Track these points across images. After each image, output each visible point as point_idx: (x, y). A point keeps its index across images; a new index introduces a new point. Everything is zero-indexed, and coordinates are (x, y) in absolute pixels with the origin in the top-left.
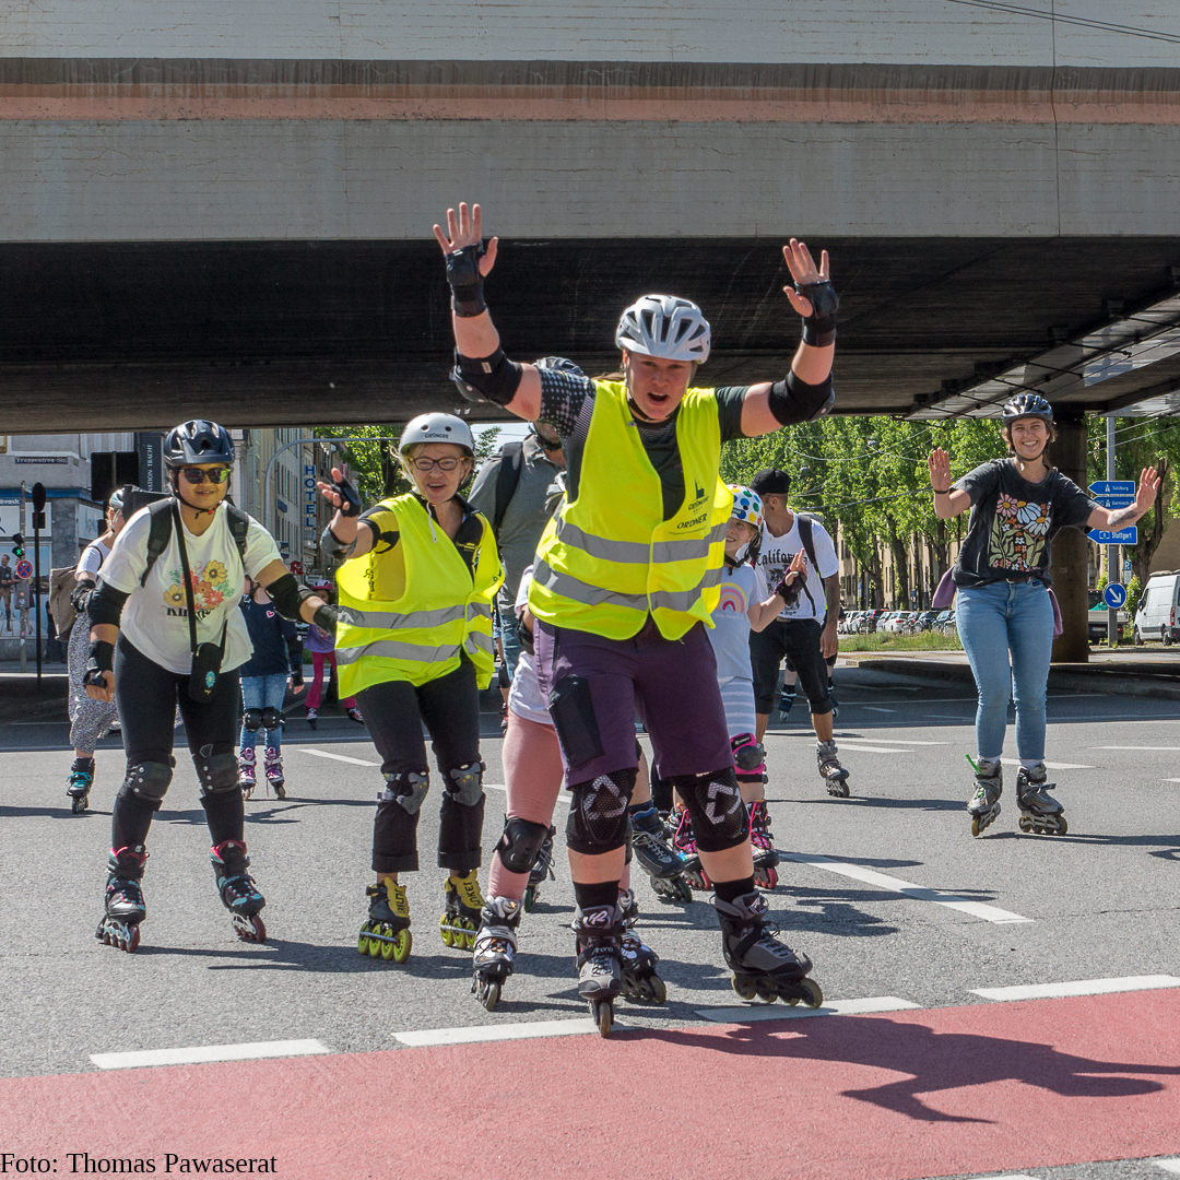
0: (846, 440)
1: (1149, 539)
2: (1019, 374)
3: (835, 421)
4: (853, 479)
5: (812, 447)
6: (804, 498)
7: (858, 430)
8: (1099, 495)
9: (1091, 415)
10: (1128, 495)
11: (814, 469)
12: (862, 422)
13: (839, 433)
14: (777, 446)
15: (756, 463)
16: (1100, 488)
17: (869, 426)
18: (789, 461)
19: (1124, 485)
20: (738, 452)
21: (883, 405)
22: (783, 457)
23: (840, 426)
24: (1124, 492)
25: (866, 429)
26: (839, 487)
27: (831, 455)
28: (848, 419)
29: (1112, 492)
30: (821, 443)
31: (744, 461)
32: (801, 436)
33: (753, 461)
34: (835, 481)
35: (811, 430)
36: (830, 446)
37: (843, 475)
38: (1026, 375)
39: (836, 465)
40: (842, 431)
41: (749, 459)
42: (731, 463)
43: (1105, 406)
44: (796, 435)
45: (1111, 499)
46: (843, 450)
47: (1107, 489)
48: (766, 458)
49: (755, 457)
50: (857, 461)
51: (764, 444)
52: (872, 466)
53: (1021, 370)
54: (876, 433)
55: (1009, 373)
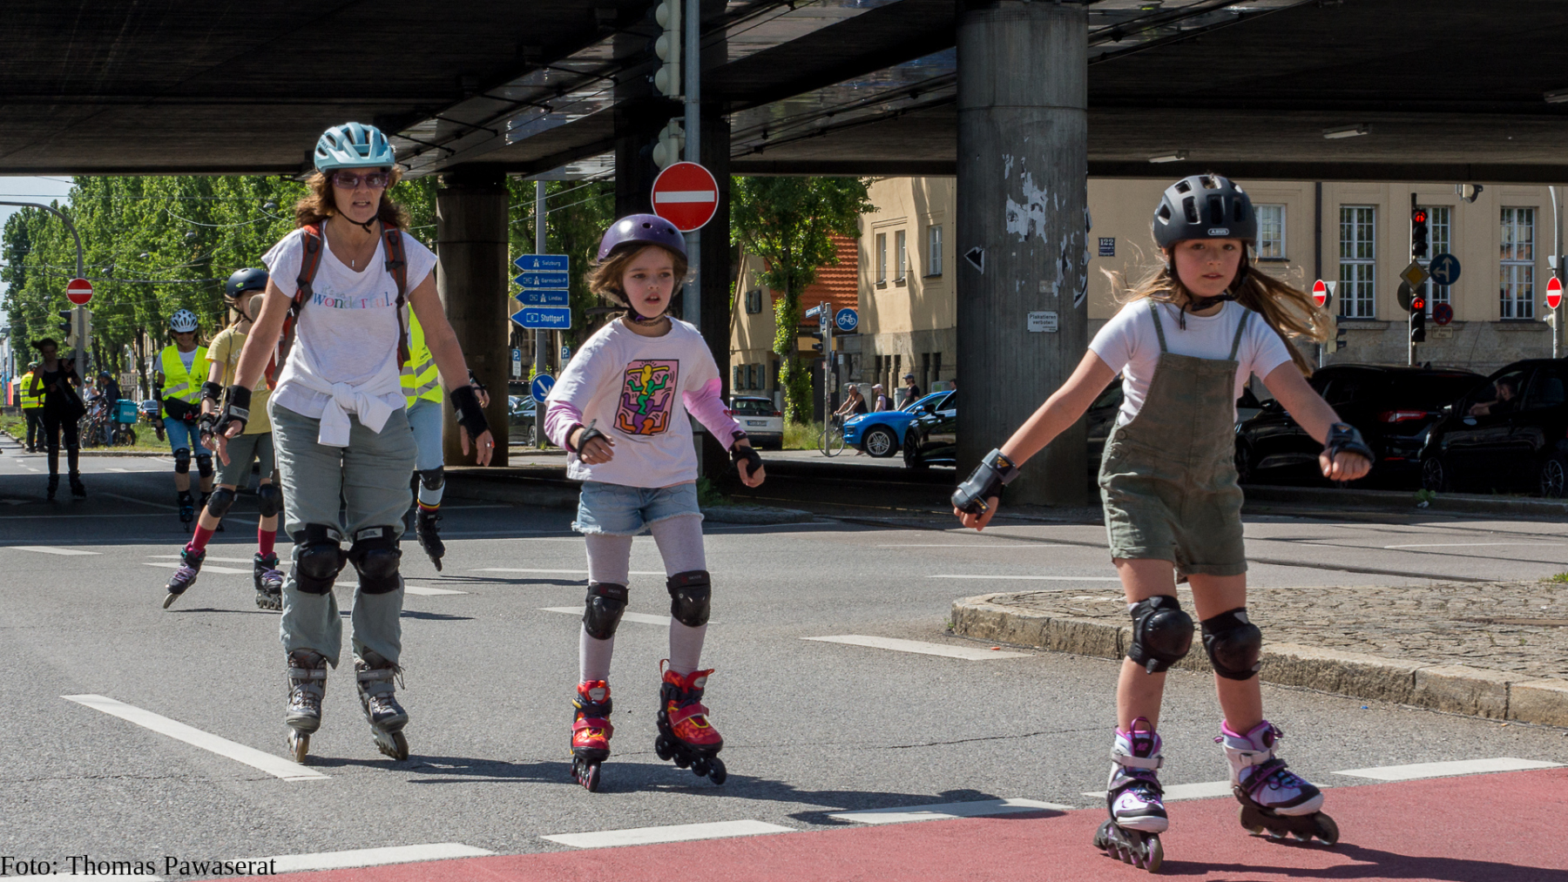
0: (240, 202)
1: (590, 322)
2: (428, 128)
3: (228, 179)
4: (247, 246)
5: (199, 208)
6: (191, 268)
7: (254, 190)
8: (527, 271)
9: (517, 177)
10: (560, 272)
11: (203, 235)
12: (259, 181)
13: (232, 195)
14: (159, 207)
15: (135, 227)
16: (527, 262)
17: (267, 186)
18: (173, 226)
19: (555, 259)
20: (113, 214)
21: (270, 163)
22: (167, 220)
23: (235, 185)
24: (556, 268)
25: (264, 189)
26: (232, 256)
27: (223, 220)
28: (243, 178)
29: (542, 267)
30: (211, 205)
31: (119, 225)
32: (187, 197)
33: (132, 225)
34: (227, 249)
35: (200, 190)
36: (223, 209)
37: (237, 243)
38: (438, 131)
39: (228, 230)
40: (234, 189)
41: (126, 223)
42: (105, 227)
43: (531, 168)
44: (181, 195)
45: (540, 276)
46: (236, 213)
47: (536, 264)
48: (148, 222)
49: (134, 220)
50: (252, 227)
51: (145, 205)
52: (270, 233)
53: (432, 123)
54: (273, 196)
55: (417, 127)
